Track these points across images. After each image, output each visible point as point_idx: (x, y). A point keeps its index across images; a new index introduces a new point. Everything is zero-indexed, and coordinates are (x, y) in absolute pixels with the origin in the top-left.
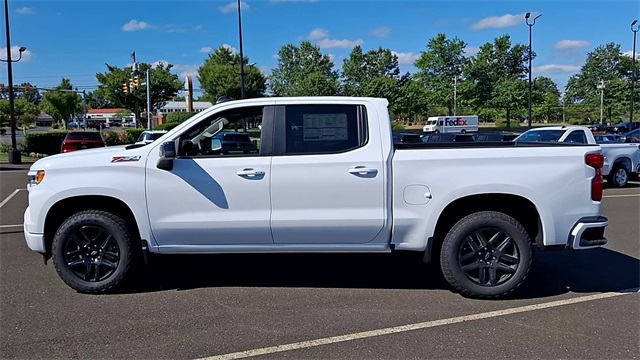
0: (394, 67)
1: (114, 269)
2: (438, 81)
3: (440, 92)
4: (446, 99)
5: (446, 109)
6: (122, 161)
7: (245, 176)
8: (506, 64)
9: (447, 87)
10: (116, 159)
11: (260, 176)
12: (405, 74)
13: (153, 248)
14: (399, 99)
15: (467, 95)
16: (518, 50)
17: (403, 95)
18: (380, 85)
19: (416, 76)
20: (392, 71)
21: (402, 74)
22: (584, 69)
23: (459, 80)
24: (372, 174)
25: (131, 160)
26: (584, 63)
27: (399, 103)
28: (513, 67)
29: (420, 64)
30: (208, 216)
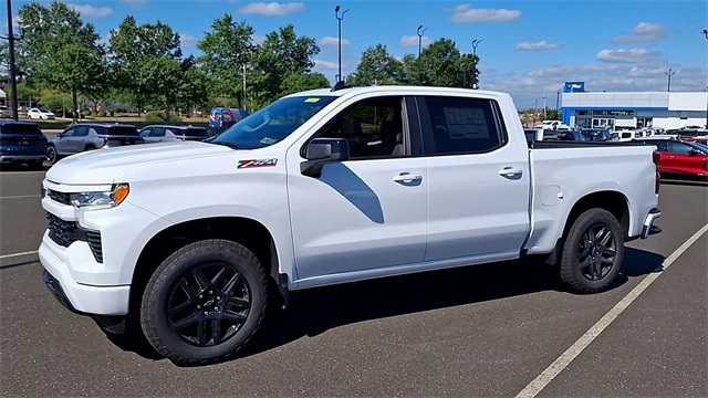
0: (175, 46)
1: (242, 321)
2: (225, 68)
3: (228, 81)
4: (236, 90)
5: (235, 100)
6: (252, 165)
7: (401, 182)
8: (292, 56)
9: (235, 76)
10: (243, 163)
11: (417, 182)
12: (188, 57)
13: (295, 283)
14: (184, 86)
15: (257, 88)
16: (305, 42)
17: (187, 81)
18: (160, 66)
19: (200, 60)
20: (173, 51)
21: (185, 56)
22: (360, 67)
23: (247, 69)
24: (518, 176)
25: (265, 164)
26: (360, 62)
27: (184, 90)
28: (298, 60)
29: (204, 46)
30: (362, 235)
